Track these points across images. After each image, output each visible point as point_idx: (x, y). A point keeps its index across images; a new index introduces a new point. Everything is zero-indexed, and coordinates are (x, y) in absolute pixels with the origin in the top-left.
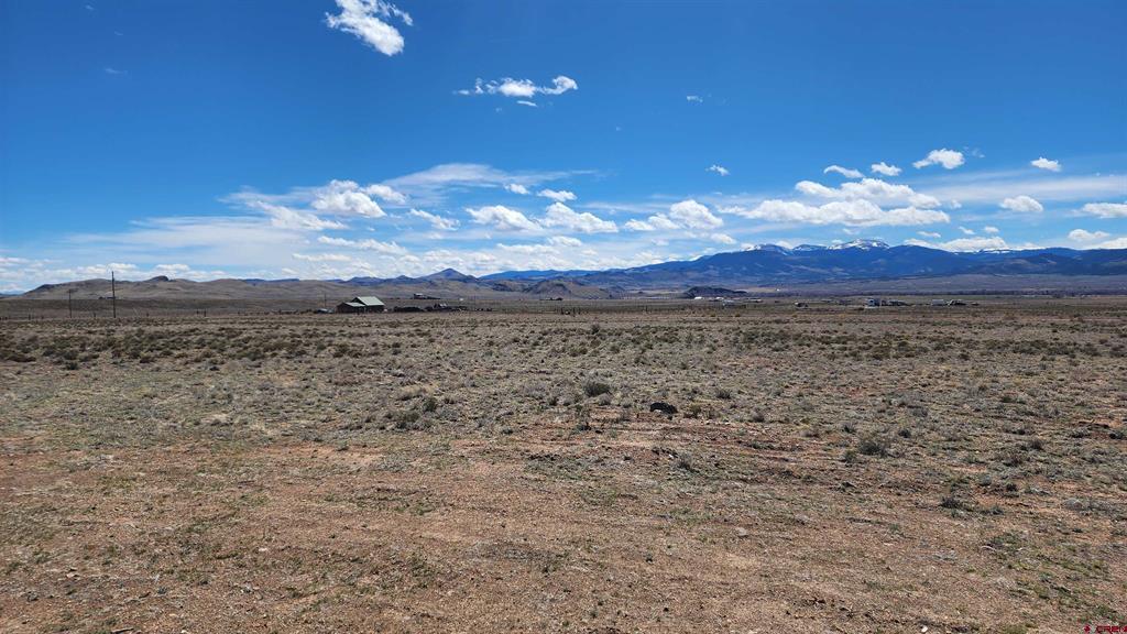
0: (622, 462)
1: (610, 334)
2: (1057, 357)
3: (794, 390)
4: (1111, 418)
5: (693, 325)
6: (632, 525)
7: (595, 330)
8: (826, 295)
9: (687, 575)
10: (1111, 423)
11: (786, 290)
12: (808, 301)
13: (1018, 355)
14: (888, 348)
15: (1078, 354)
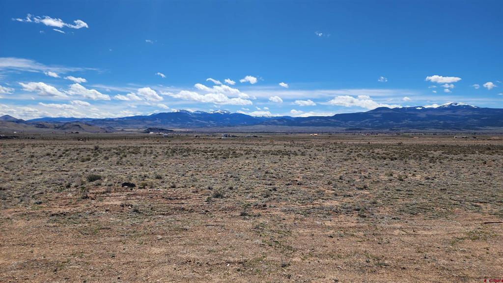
0: (104, 212)
1: (105, 150)
2: (285, 156)
3: (190, 173)
4: (298, 177)
5: (148, 145)
6: (106, 242)
7: (96, 148)
8: (207, 133)
9: (132, 260)
10: (298, 180)
11: (191, 130)
12: (200, 135)
13: (272, 156)
14: (228, 154)
15: (291, 155)
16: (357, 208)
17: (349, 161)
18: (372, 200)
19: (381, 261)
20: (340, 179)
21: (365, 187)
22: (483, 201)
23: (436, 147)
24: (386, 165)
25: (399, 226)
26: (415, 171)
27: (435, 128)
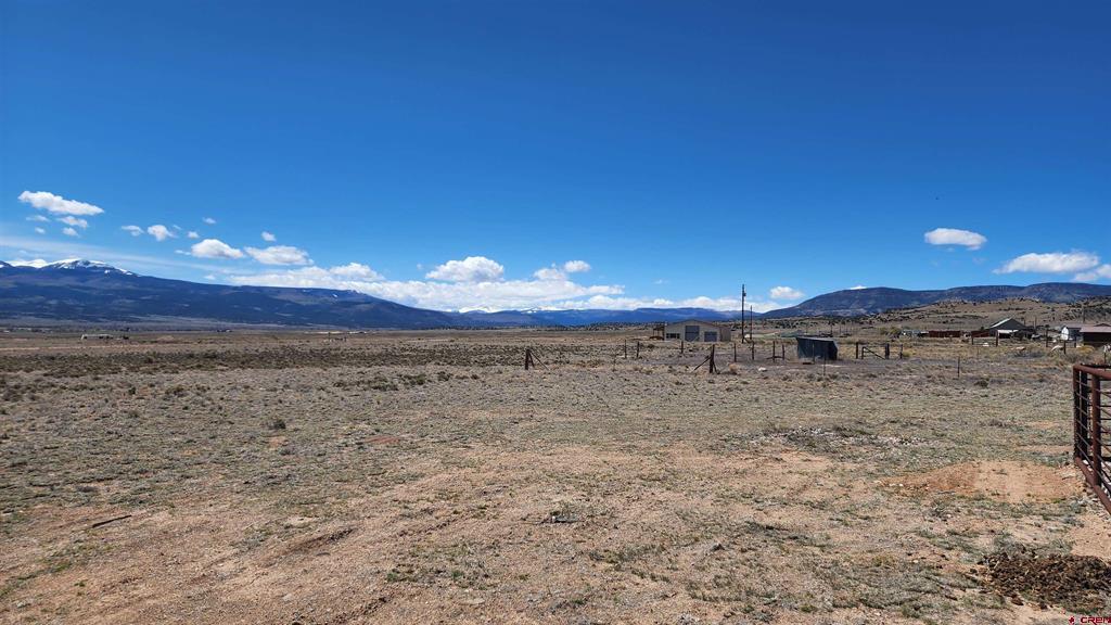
22: (106, 476)
23: (32, 362)
27: (37, 316)
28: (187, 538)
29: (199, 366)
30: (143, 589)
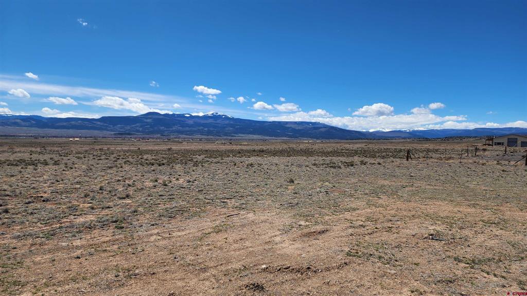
2: (29, 167)
4: (45, 193)
10: (45, 195)
13: (10, 167)
15: (39, 165)
16: (114, 219)
17: (114, 169)
18: (133, 209)
19: (131, 272)
20: (101, 189)
21: (128, 196)
22: (228, 197)
23: (201, 152)
24: (154, 171)
25: (156, 231)
26: (180, 175)
27: (201, 134)
28: (262, 225)
29: (258, 155)
30: (248, 244)
